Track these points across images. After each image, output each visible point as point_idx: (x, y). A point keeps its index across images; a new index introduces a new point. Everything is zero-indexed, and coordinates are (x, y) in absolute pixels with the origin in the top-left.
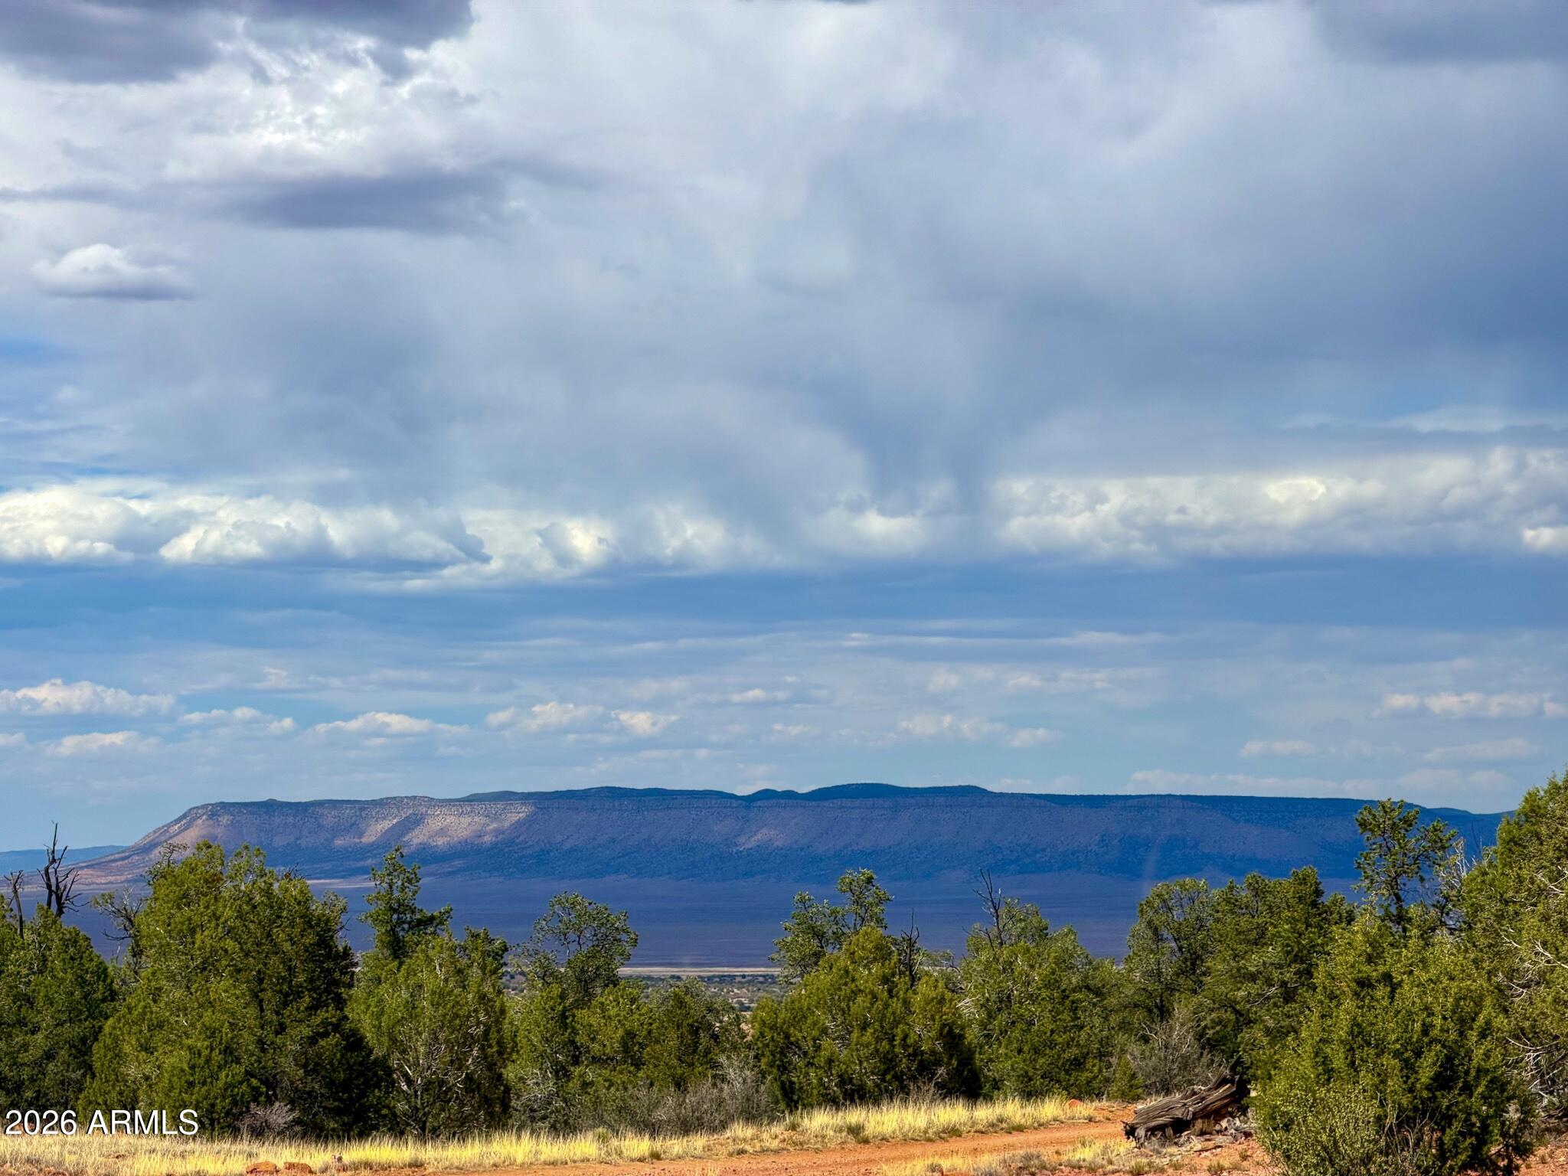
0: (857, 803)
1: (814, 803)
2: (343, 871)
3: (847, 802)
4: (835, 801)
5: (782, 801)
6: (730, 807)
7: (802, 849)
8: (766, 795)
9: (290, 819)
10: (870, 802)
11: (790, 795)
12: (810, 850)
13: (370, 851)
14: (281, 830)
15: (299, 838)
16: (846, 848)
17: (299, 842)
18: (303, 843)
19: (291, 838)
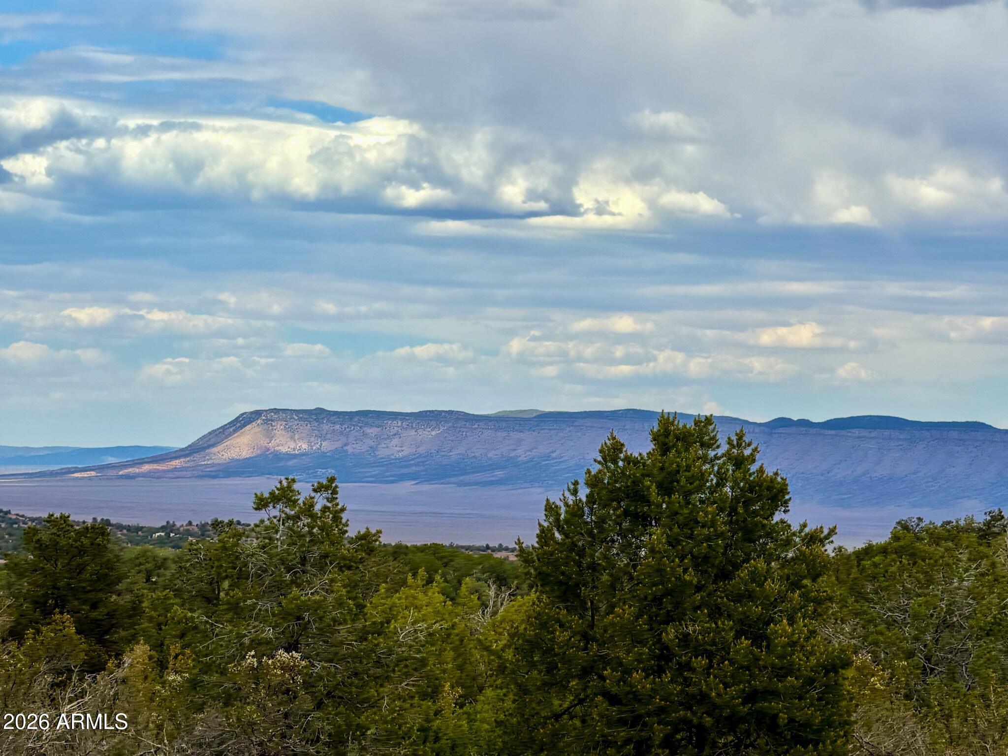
0: (874, 434)
1: (833, 432)
3: (865, 433)
4: (853, 431)
5: (802, 429)
6: (753, 432)
7: (822, 475)
8: (782, 423)
9: (337, 427)
10: (887, 433)
11: (804, 423)
12: (830, 474)
13: (413, 459)
14: (329, 436)
15: (346, 445)
16: (864, 474)
17: (346, 448)
18: (349, 448)
19: (338, 445)
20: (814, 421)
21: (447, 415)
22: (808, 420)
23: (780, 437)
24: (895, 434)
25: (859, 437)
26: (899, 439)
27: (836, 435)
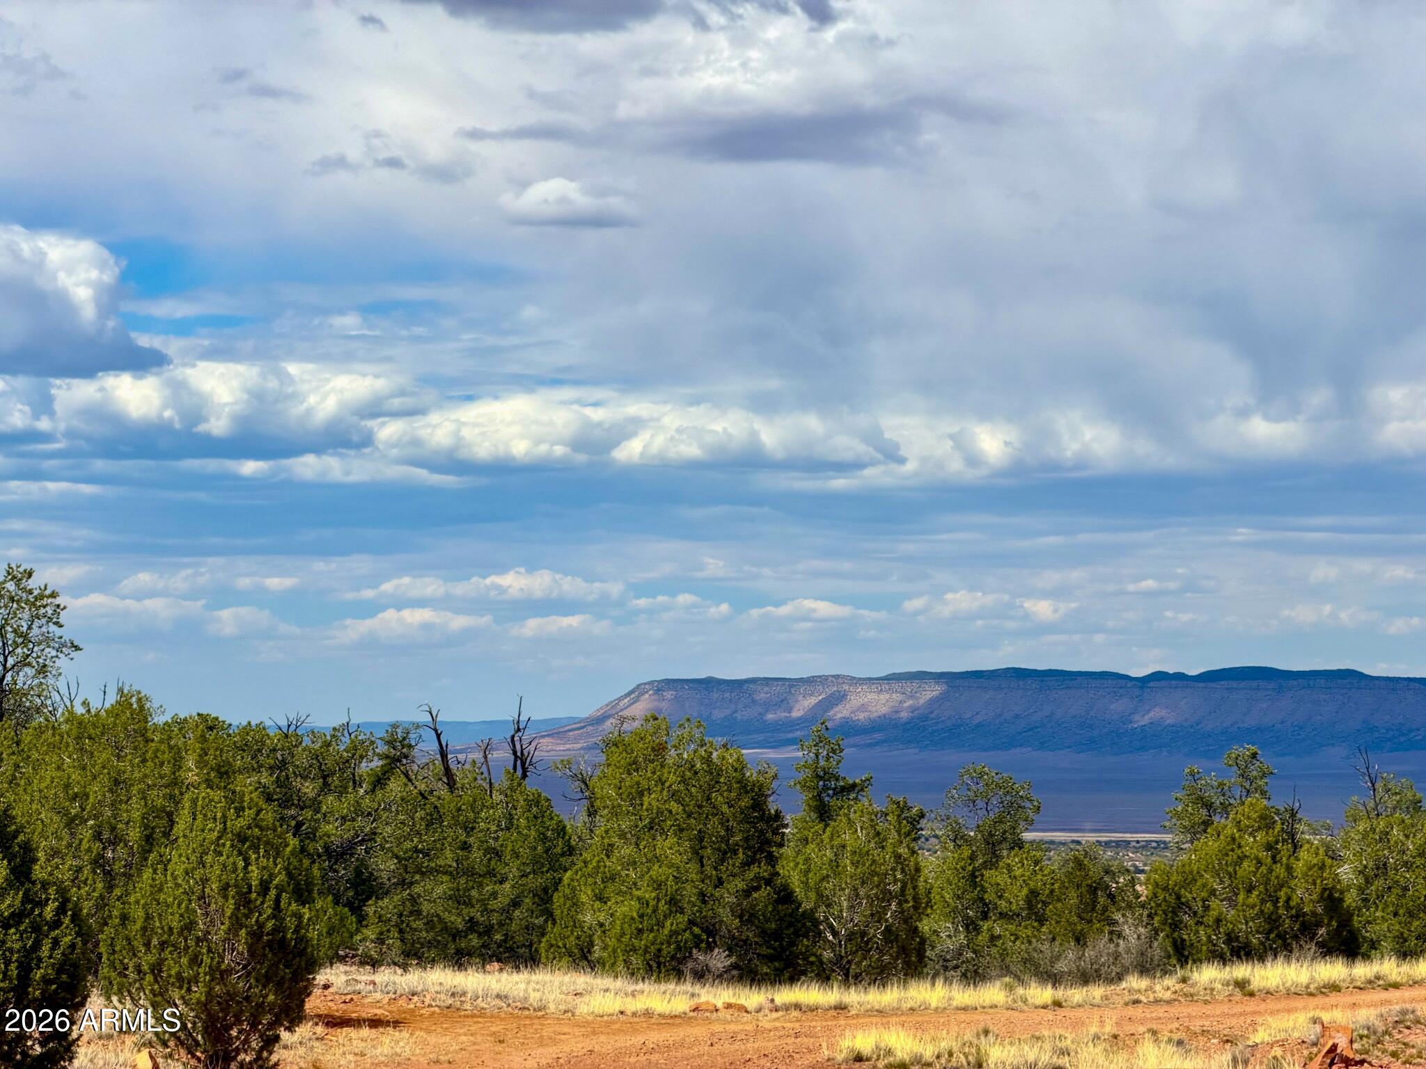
0: (1243, 685)
1: (1202, 685)
2: (775, 741)
3: (1234, 684)
4: (1222, 683)
5: (1174, 682)
6: (1125, 687)
7: (1191, 727)
8: (1158, 676)
9: (727, 695)
10: (1254, 684)
11: (1180, 676)
12: (1199, 727)
13: (798, 724)
14: (719, 704)
15: (736, 712)
16: (1232, 725)
17: (735, 715)
18: (738, 716)
19: (728, 712)
20: (1190, 674)
21: (834, 679)
22: (1183, 674)
23: (1152, 691)
24: (1263, 684)
25: (1227, 689)
26: (1267, 689)
27: (1205, 687)
